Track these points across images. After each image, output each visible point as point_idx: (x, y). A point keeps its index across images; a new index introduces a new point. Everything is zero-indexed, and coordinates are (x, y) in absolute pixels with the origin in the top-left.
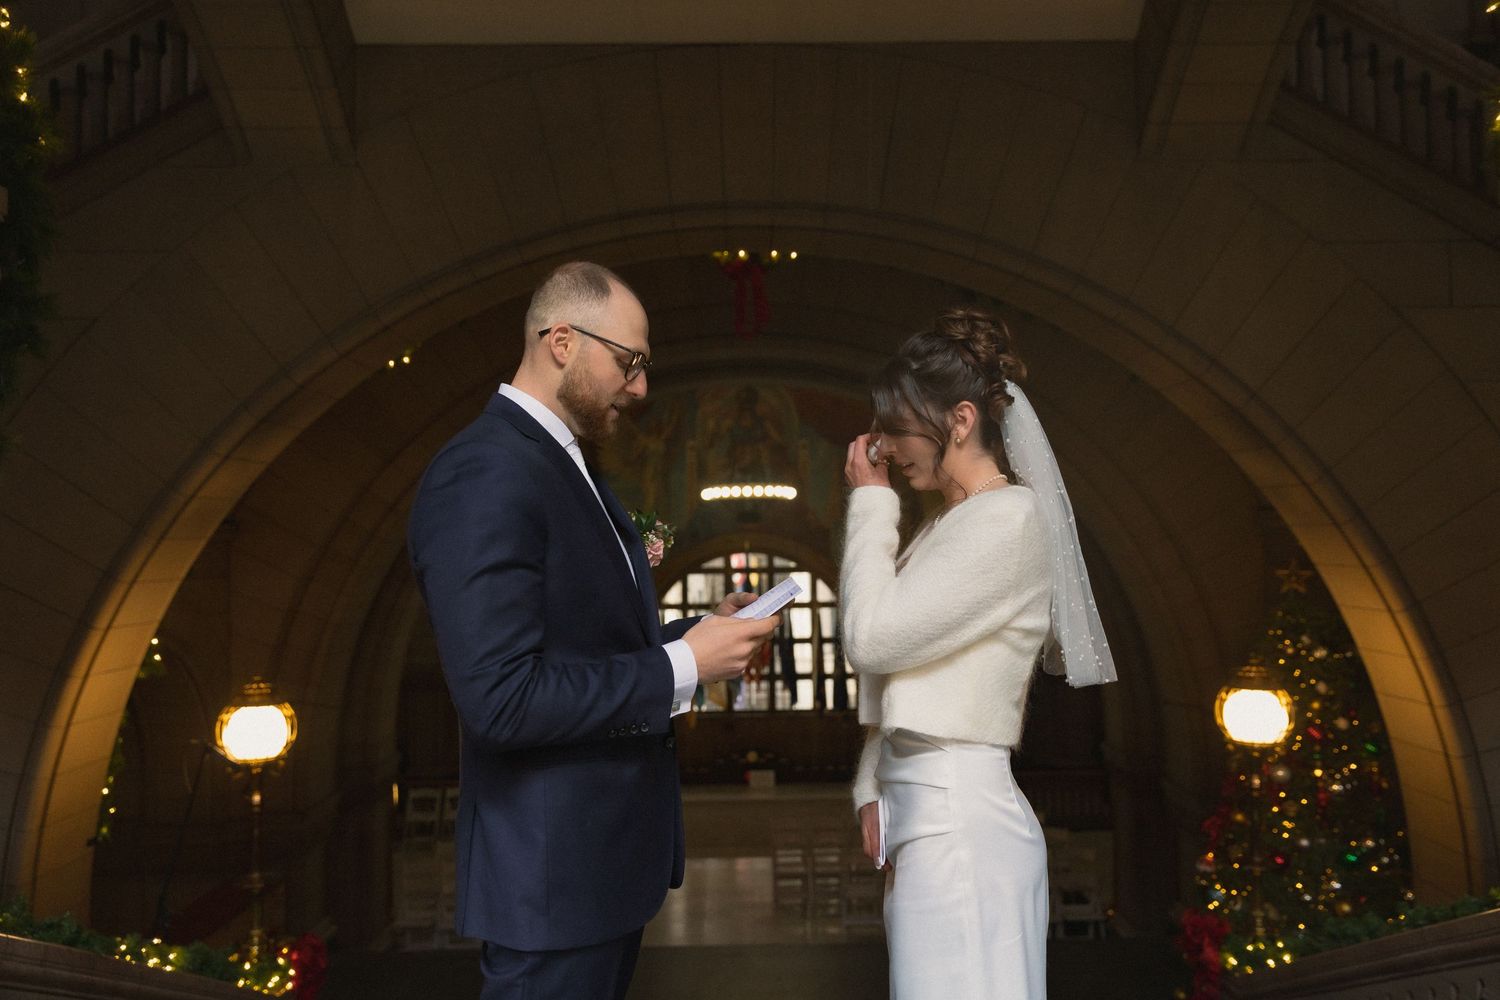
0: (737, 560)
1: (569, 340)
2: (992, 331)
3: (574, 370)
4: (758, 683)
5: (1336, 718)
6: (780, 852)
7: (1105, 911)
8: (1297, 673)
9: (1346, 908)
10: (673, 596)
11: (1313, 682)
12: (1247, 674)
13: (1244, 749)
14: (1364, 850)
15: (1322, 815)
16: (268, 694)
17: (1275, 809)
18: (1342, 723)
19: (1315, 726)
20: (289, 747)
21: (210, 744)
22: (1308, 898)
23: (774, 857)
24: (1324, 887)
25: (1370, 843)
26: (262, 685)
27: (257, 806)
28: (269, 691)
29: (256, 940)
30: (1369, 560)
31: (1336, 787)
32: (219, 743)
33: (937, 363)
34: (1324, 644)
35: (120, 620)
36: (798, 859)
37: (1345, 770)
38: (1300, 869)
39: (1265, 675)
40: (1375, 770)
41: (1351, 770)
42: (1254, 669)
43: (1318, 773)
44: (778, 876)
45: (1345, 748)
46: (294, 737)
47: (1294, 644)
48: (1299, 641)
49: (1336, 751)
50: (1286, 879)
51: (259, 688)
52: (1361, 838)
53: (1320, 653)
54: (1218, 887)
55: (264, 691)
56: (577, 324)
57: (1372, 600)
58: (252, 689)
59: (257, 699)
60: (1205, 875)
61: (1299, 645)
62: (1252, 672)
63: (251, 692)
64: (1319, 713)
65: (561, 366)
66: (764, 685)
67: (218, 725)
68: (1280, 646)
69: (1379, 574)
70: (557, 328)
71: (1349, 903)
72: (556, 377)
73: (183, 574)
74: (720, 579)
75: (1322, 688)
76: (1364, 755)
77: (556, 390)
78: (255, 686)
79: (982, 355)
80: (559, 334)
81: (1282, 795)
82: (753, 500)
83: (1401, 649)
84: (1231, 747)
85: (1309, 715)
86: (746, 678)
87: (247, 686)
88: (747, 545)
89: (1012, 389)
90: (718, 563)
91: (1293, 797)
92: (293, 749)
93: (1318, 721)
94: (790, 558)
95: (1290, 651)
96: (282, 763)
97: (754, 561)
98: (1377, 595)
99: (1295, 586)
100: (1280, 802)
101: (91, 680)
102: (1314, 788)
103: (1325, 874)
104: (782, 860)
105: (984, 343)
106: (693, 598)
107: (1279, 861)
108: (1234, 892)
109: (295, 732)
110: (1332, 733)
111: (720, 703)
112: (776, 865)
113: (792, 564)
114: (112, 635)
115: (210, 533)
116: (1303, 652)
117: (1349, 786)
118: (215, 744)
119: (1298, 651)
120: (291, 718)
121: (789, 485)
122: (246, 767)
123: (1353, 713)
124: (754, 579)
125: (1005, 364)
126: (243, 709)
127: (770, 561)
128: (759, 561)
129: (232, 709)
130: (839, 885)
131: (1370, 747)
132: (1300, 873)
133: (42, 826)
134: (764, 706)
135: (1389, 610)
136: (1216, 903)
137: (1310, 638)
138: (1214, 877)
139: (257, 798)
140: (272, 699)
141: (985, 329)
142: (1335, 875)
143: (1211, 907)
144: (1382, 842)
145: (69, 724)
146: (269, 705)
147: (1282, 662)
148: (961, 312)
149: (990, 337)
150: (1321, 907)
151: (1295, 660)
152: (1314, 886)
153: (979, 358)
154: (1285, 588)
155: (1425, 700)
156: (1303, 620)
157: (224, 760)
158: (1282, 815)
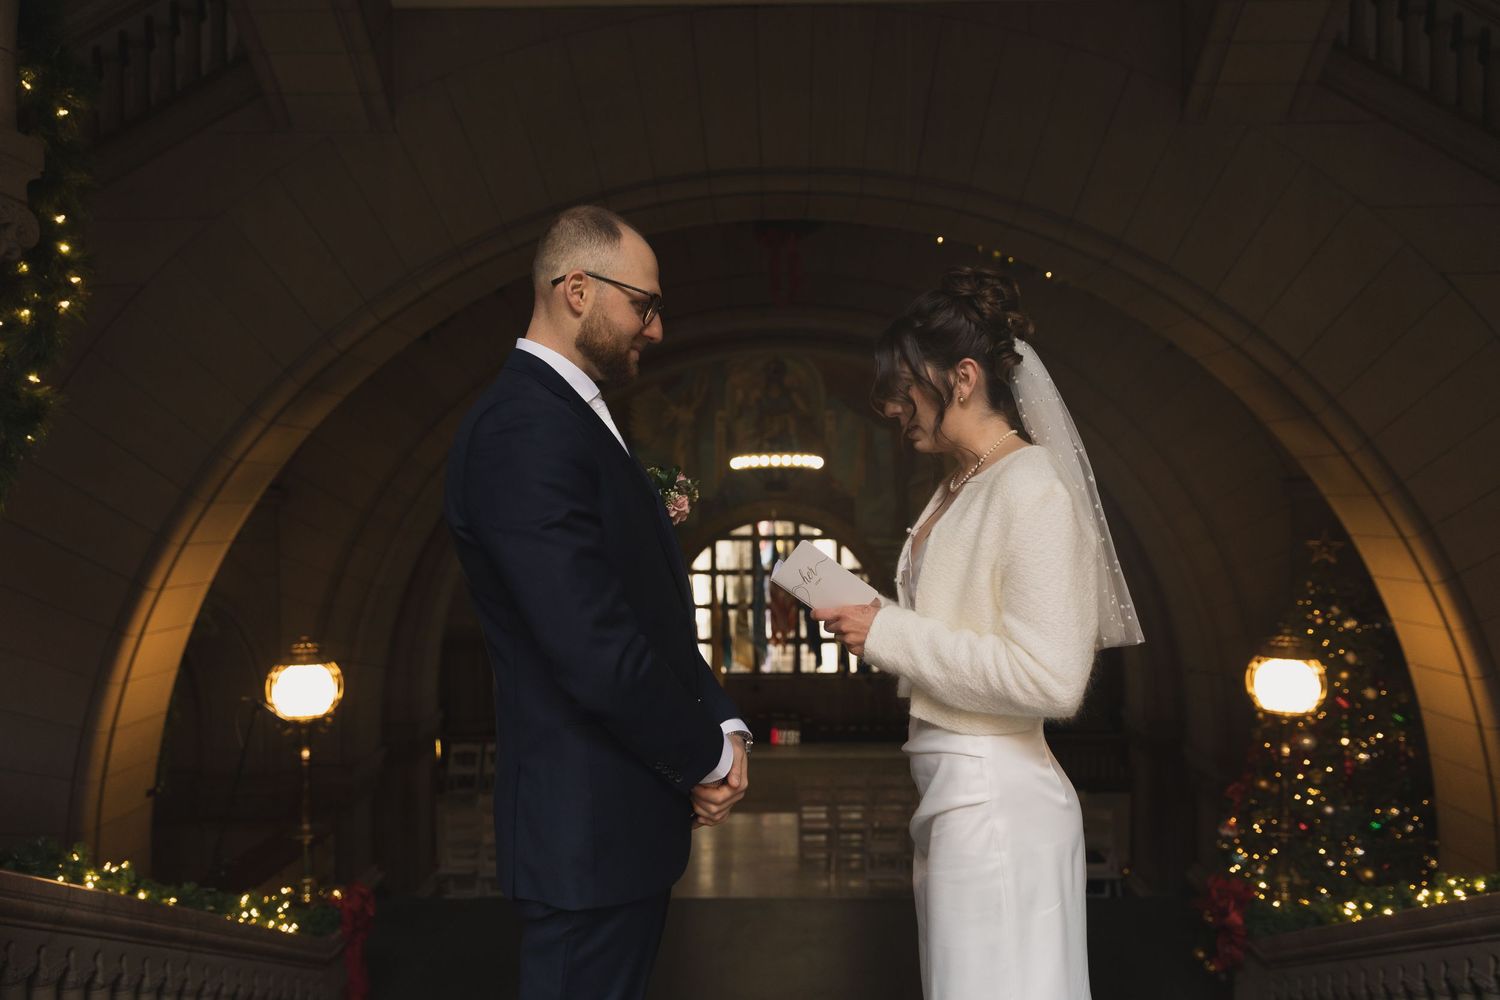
0: (764, 528)
1: (585, 287)
2: (998, 287)
3: (591, 317)
4: (784, 647)
5: (1365, 688)
6: (805, 809)
7: (1121, 871)
8: (1326, 643)
9: (1369, 874)
10: (702, 561)
11: (1342, 652)
12: (1280, 644)
13: (1274, 718)
14: (1389, 818)
15: (1348, 784)
16: (315, 654)
17: (1300, 777)
18: (1370, 693)
19: (1344, 696)
20: (336, 704)
21: (260, 701)
22: (1331, 863)
23: (800, 813)
24: (1348, 853)
25: (1395, 811)
26: (309, 645)
27: (306, 760)
28: (316, 650)
29: (307, 888)
30: (1408, 532)
31: (1362, 756)
32: (269, 700)
33: (940, 320)
34: (1353, 615)
35: (171, 582)
36: (823, 816)
37: (1372, 740)
38: (1324, 835)
39: (1297, 645)
40: (1402, 739)
41: (1377, 740)
42: (1287, 639)
43: (1345, 741)
44: (803, 832)
45: (1371, 717)
46: (341, 695)
47: (1323, 614)
48: (1330, 612)
49: (1363, 720)
50: (1309, 845)
51: (306, 647)
52: (1386, 807)
53: (1349, 624)
54: (1240, 851)
55: (312, 651)
56: (591, 270)
57: (1407, 569)
58: (300, 648)
59: (304, 658)
60: (1228, 840)
61: (1329, 616)
62: (1285, 641)
63: (299, 651)
64: (1347, 683)
65: (578, 314)
66: (790, 648)
67: (268, 682)
68: (1310, 616)
69: (1417, 545)
70: (571, 275)
71: (1372, 870)
72: (574, 325)
73: (232, 535)
74: (747, 546)
75: (1351, 658)
76: (1392, 724)
77: (574, 340)
78: (302, 646)
79: (987, 312)
80: (574, 282)
81: (1307, 762)
82: (782, 470)
83: (1436, 619)
84: (1260, 715)
85: (1337, 684)
86: (773, 642)
87: (295, 646)
88: (774, 513)
89: (1021, 347)
90: (746, 530)
91: (1319, 763)
92: (341, 707)
93: (1346, 691)
94: (814, 525)
95: (1319, 621)
96: (329, 720)
97: (781, 528)
98: (1414, 567)
99: (1326, 556)
100: (1305, 770)
101: (146, 639)
102: (1339, 756)
103: (1348, 840)
104: (806, 816)
105: (990, 299)
106: (721, 565)
107: (1303, 827)
108: (1256, 857)
109: (342, 691)
110: (1359, 702)
111: (747, 666)
112: (801, 821)
113: (817, 532)
114: (165, 594)
115: (257, 498)
116: (1333, 623)
117: (1375, 755)
118: (265, 700)
119: (1327, 621)
120: (338, 676)
121: (817, 455)
122: (295, 724)
123: (1381, 683)
124: (780, 545)
125: (1013, 321)
126: (291, 667)
127: (797, 529)
128: (786, 529)
129: (281, 667)
130: (862, 841)
131: (1399, 718)
132: (1324, 839)
133: (104, 777)
134: (788, 669)
135: (1427, 581)
136: (1238, 867)
137: (1340, 608)
138: (1237, 841)
139: (306, 754)
140: (320, 658)
141: (992, 285)
142: (1359, 842)
143: (1233, 870)
144: (1407, 810)
145: (126, 681)
146: (316, 663)
147: (1310, 631)
148: (968, 269)
149: (997, 294)
150: (1343, 873)
151: (1323, 631)
152: (1336, 853)
153: (985, 314)
154: (1315, 560)
155: (1460, 673)
156: (1333, 591)
157: (274, 717)
158: (1308, 782)
